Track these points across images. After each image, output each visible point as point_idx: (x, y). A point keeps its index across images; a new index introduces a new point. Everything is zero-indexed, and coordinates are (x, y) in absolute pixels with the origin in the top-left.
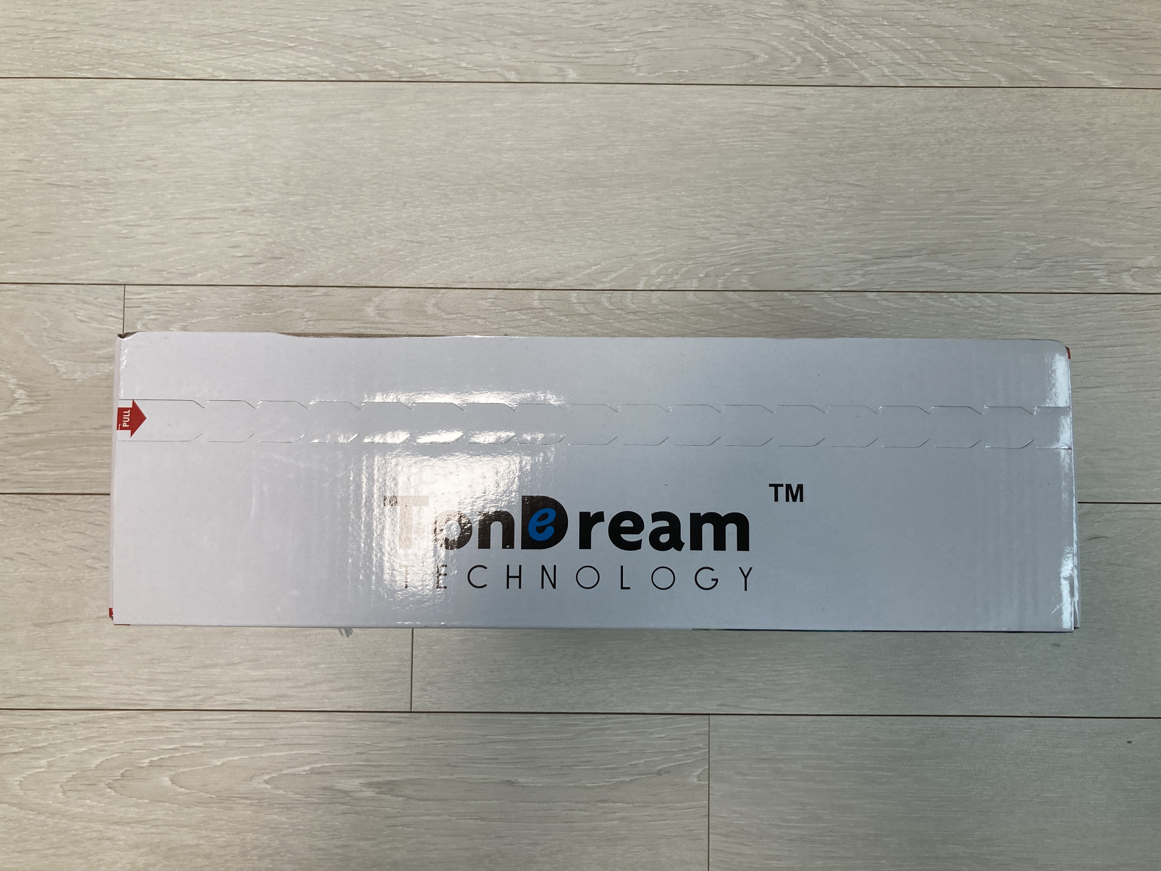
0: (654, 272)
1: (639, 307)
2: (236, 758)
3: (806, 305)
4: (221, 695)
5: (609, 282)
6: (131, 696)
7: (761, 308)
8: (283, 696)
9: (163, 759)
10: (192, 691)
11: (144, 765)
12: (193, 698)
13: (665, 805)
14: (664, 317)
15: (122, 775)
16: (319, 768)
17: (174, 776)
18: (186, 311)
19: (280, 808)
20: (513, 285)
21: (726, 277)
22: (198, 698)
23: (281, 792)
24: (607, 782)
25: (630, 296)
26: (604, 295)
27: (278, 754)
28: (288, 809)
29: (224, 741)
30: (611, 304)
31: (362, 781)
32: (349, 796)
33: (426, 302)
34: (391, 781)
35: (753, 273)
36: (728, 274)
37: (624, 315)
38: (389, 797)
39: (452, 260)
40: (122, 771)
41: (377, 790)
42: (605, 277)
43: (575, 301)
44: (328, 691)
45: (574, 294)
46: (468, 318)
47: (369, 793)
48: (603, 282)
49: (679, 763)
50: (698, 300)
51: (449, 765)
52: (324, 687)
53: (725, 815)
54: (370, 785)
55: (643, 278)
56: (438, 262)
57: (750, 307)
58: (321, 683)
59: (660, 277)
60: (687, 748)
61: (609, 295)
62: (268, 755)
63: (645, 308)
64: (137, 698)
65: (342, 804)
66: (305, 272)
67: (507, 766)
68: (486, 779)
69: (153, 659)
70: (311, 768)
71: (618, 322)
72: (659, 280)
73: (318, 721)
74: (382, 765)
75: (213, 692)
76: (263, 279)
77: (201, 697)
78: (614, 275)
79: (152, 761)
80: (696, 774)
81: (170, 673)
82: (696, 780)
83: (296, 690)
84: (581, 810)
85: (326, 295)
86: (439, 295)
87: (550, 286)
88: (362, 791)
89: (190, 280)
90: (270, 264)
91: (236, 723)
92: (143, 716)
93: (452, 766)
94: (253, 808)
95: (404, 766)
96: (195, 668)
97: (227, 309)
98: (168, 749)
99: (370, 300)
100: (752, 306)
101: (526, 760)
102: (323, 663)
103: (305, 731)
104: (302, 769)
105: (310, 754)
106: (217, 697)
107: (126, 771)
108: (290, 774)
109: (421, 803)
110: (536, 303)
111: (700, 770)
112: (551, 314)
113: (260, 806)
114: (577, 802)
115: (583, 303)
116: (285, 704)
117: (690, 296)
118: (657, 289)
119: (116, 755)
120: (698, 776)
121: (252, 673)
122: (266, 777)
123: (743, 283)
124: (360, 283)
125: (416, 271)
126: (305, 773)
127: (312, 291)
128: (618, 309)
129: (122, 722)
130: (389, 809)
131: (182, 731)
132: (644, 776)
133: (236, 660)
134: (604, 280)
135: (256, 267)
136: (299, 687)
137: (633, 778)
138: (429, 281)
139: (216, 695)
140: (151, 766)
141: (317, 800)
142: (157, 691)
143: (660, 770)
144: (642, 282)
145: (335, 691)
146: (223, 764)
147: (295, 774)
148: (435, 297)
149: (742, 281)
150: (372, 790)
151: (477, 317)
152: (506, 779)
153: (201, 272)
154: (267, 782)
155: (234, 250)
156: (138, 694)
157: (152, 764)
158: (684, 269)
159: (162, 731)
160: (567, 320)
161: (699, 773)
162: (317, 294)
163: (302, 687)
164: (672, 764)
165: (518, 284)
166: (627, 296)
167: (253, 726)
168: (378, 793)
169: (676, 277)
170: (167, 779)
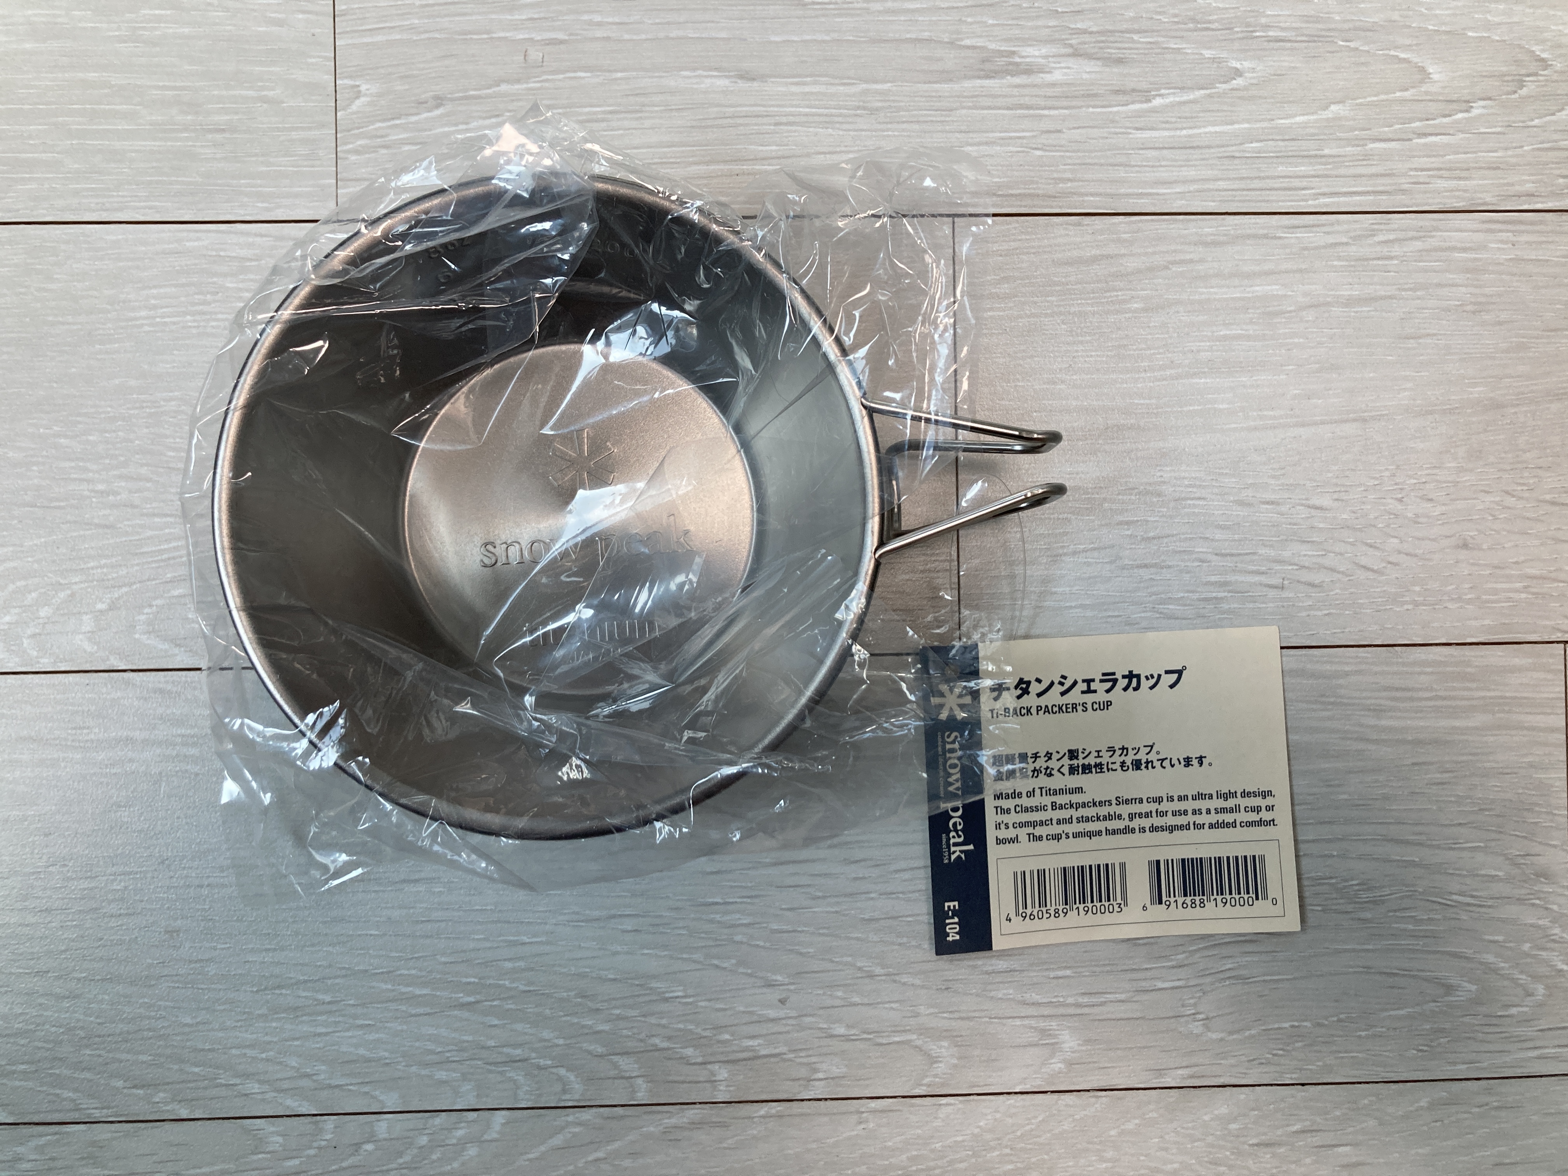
0: (472, 1151)
1: (502, 1073)
2: (1299, 119)
3: (141, 1092)
4: (1336, 244)
5: (568, 1124)
6: (1515, 239)
7: (238, 1081)
8: (1215, 244)
9: (1445, 116)
10: (1396, 250)
11: (1482, 103)
12: (1392, 237)
13: (427, 35)
14: (448, 1055)
15: (1521, 84)
16: (1133, 103)
17: (1422, 81)
18: (1447, 1026)
19: (1210, 22)
20: (773, 1111)
21: (315, 1144)
22: (1381, 238)
23: (1208, 53)
24: (547, 81)
25: (521, 1094)
26: (577, 1097)
27: (1218, 129)
28: (1193, 20)
29: (1326, 152)
30: (560, 1079)
31: (1048, 78)
32: (1071, 46)
33: (955, 1066)
34: (988, 77)
35: (255, 1157)
36: (312, 1152)
37: (534, 1055)
38: (992, 46)
39: (904, 1157)
40: (1524, 92)
41: (1018, 60)
42: (575, 1135)
43: (640, 1081)
44: (1124, 255)
45: (642, 1096)
46: (865, 1036)
47: (1033, 53)
48: (580, 1124)
49: (398, 122)
50: (377, 1093)
51: (873, 111)
52: (1131, 264)
53: (300, 16)
54: (1029, 71)
55: (495, 1136)
56: (933, 1151)
57: (260, 1082)
58: (1139, 271)
59: (459, 1139)
60: (384, 151)
61: (568, 1097)
62: (1236, 126)
63: (490, 1072)
64: (1504, 236)
65: (1085, 32)
66: (1206, 1118)
67: (755, 109)
68: (797, 84)
69: (1474, 313)
70: (1150, 101)
71: (545, 1040)
72: (460, 1133)
73: (1141, 194)
74: (1008, 108)
75: (1353, 250)
76: (1291, 1100)
77: (1376, 239)
78: (558, 1140)
79: (1467, 111)
80: (363, 99)
81: (1440, 285)
82: (363, 88)
83: (1188, 257)
84: (600, 24)
85: (1160, 1072)
86: (926, 1081)
87: (692, 1113)
88: (1046, 57)
89: (1441, 1091)
90: (1279, 1132)
91: (1303, 189)
92: (1489, 199)
93: (864, 108)
94: (1263, 20)
95: (964, 108)
96: (1390, 297)
97: (1363, 1034)
98: (1437, 135)
99: (1070, 1064)
100: (257, 1086)
101: (717, 122)
102: (1136, 311)
103: (1163, 174)
104: (1170, 99)
105: (1152, 129)
106: (1344, 240)
107: (1515, 92)
108: (1192, 89)
109: (926, 35)
110: (723, 1073)
111: (354, 108)
112: (689, 1051)
113: (1248, 25)
114: (608, 39)
115: (623, 1078)
116: (1208, 226)
117: (391, 1101)
118: (465, 1113)
119: (1536, 122)
120: (358, 94)
121: (1275, 289)
122: (1239, 82)
123: (279, 1134)
124: (1093, 1100)
125: (976, 1131)
126: (1163, 91)
127: (1192, 1077)
128: (545, 1068)
129: (1529, 187)
130: (990, 22)
131: (1411, 169)
132: (472, 93)
133: (1310, 315)
134: (577, 1130)
135: (1308, 1123)
136: (1182, 262)
137: (497, 89)
138: (949, 1109)
139: (1347, 244)
140: (1468, 102)
141: (1136, 37)
142: (1464, 250)
143: (438, 106)
144: (497, 1127)
145: (1108, 257)
146: (1326, 108)
147: (1182, 88)
148: (936, 1076)
149: (280, 1139)
150: (1028, 60)
151: (847, 1038)
152: (755, 84)
153: (1422, 1108)
154: (1238, 73)
155: (1354, 1160)
156: (1502, 242)
157: (1466, 104)
158: (407, 1158)
159: (1450, 169)
160: (657, 1041)
161: (358, 103)
162: (1180, 1072)
163: (1174, 263)
164: (413, 119)
165: (762, 1112)
166: (527, 1096)
167: (1271, 183)
168: (1013, 53)
169: (424, 1140)
170: (1436, 77)
